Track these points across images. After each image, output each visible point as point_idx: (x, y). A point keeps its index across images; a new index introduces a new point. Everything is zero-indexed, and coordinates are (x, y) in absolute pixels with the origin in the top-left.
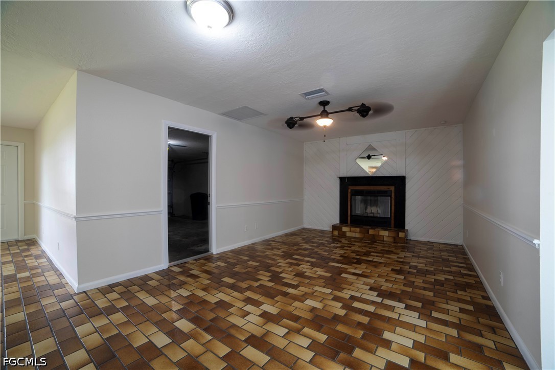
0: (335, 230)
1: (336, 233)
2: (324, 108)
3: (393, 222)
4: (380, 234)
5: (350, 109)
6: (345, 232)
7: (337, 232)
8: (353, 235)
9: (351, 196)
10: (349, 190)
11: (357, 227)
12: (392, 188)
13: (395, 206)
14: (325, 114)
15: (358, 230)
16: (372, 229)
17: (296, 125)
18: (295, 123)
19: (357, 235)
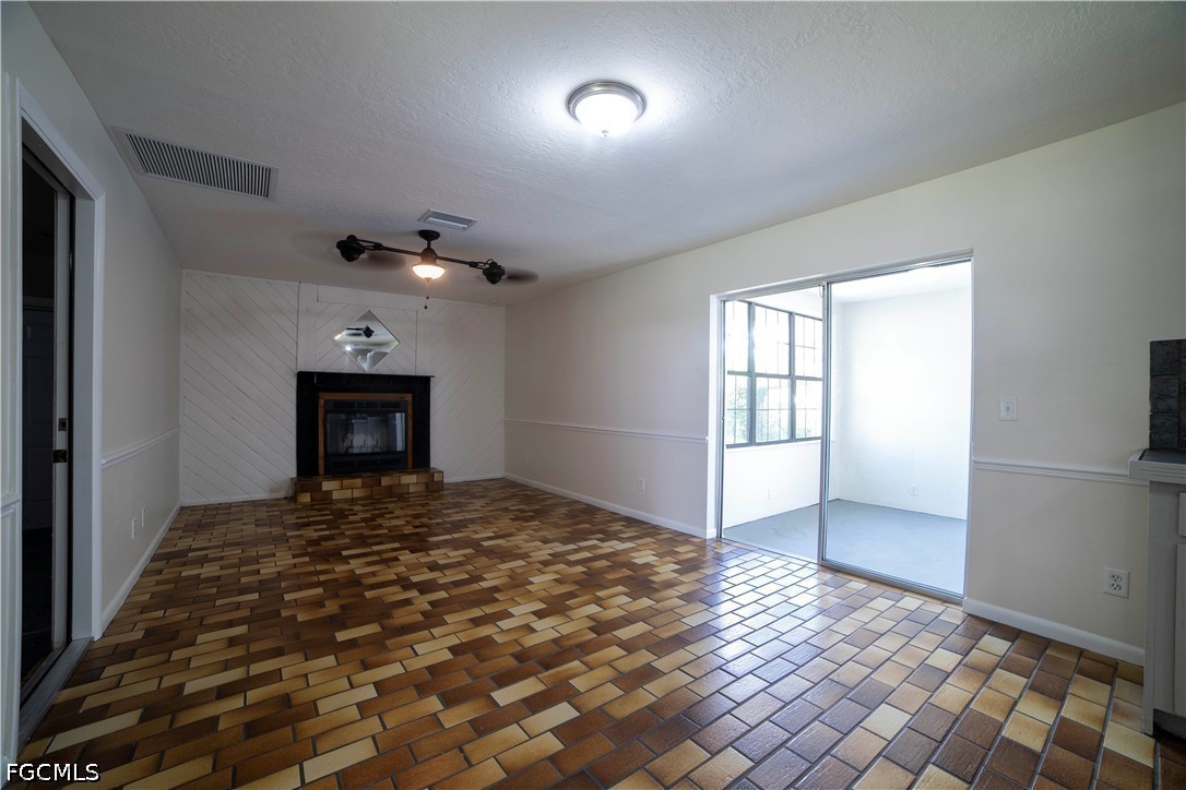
0: (303, 491)
1: (306, 498)
2: (429, 244)
3: (410, 458)
4: (403, 482)
5: (473, 265)
6: (329, 493)
7: (309, 494)
8: (347, 494)
9: (326, 412)
10: (322, 402)
11: (354, 478)
12: (409, 397)
13: (413, 429)
14: (429, 256)
15: (358, 482)
16: (384, 475)
17: (362, 256)
18: (361, 250)
19: (357, 494)
